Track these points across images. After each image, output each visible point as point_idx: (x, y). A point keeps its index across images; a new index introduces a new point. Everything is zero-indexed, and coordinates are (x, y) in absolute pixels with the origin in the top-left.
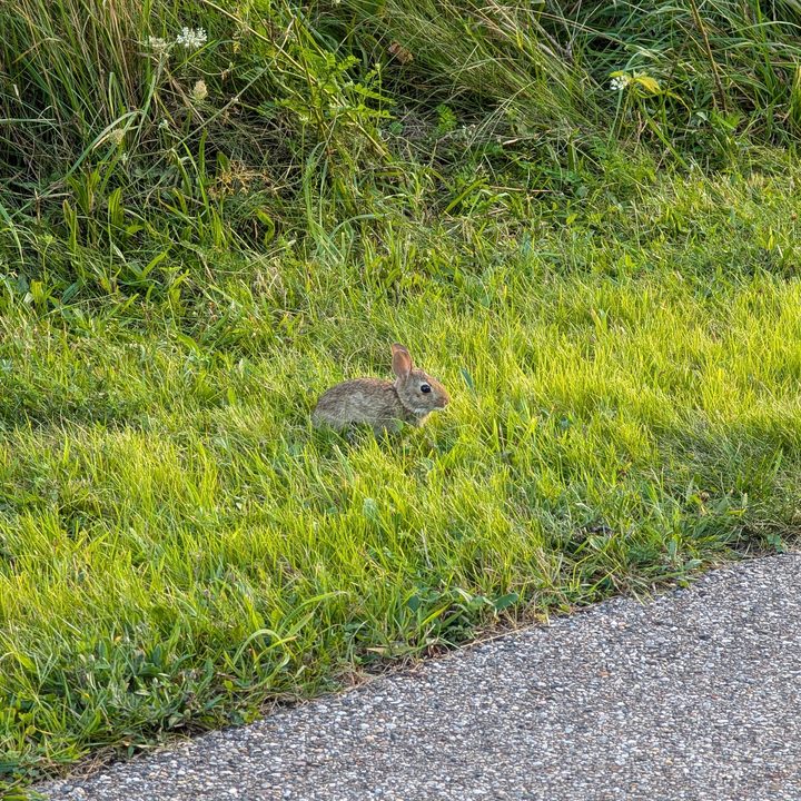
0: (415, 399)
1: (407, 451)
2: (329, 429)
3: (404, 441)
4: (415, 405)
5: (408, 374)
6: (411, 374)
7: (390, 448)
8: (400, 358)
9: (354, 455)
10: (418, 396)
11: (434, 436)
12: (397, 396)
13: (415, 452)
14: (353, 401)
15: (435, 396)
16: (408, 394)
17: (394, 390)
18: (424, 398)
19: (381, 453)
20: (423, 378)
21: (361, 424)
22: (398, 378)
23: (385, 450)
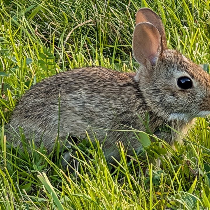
0: (169, 99)
1: (156, 181)
2: (33, 149)
3: (150, 166)
4: (169, 108)
5: (157, 60)
6: (162, 60)
7: (129, 176)
8: (144, 35)
9: (71, 187)
10: (174, 94)
11: (199, 157)
12: (140, 95)
13: (168, 184)
14: (71, 104)
15: (200, 94)
16: (158, 92)
17: (136, 85)
18: (183, 97)
19: (115, 185)
20: (181, 66)
21: (84, 140)
22: (141, 67)
23: (121, 179)
